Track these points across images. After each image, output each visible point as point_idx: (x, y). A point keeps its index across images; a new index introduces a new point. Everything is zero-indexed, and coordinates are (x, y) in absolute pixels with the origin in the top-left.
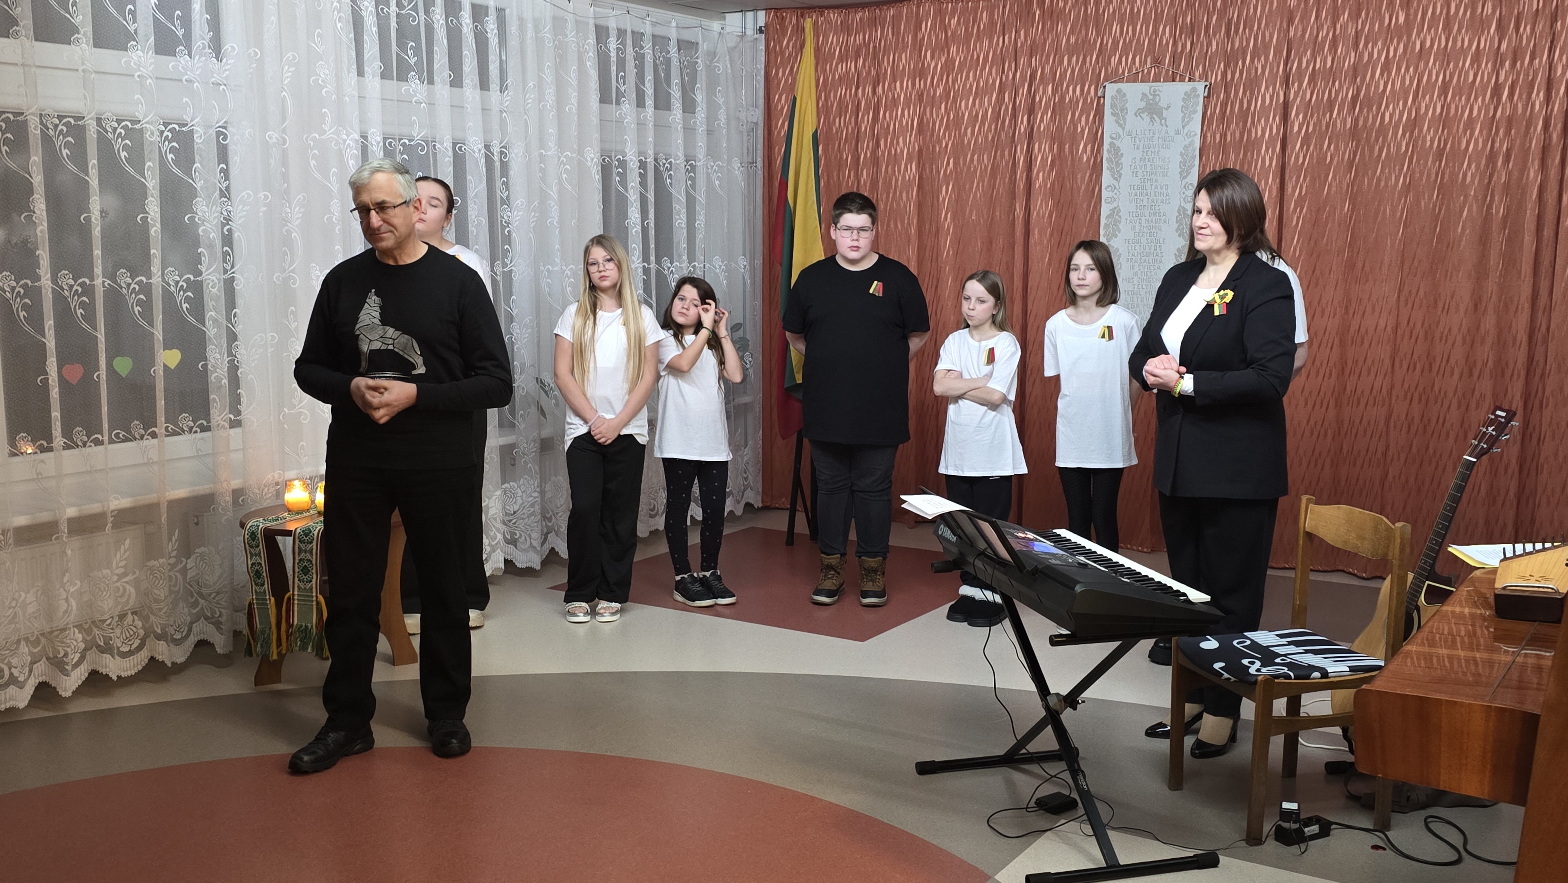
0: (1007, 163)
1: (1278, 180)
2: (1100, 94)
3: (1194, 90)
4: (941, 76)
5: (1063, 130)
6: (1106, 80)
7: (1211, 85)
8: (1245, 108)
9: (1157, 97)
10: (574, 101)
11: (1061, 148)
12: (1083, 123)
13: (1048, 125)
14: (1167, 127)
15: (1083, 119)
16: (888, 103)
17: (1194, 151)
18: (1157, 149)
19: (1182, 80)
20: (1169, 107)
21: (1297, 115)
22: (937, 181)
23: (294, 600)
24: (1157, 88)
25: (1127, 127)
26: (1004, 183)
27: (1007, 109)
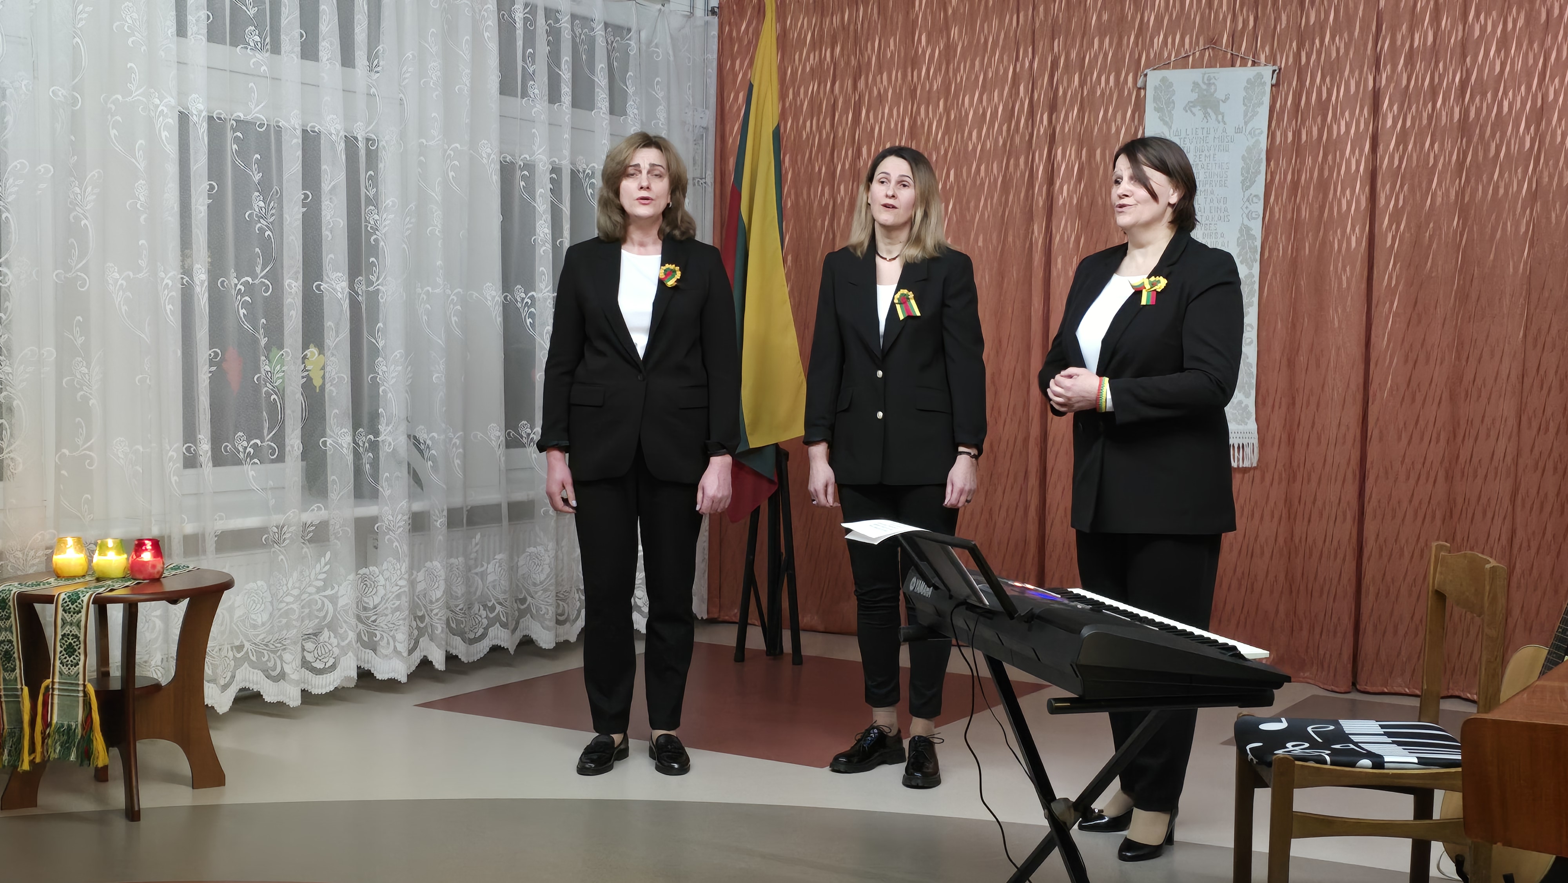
0: (1023, 175)
1: (1367, 189)
2: (1139, 84)
3: (1260, 76)
4: (939, 66)
5: (1092, 132)
6: (1147, 66)
7: (1280, 69)
8: (1324, 98)
9: (1213, 87)
10: (466, 80)
12: (1119, 122)
13: (1075, 124)
14: (1225, 124)
15: (1118, 117)
16: (873, 101)
17: (1260, 153)
18: (1212, 152)
19: (1244, 64)
20: (1227, 98)
21: (1391, 106)
23: (53, 689)
24: (1212, 75)
25: (1174, 128)
26: (1019, 198)
27: (1022, 104)
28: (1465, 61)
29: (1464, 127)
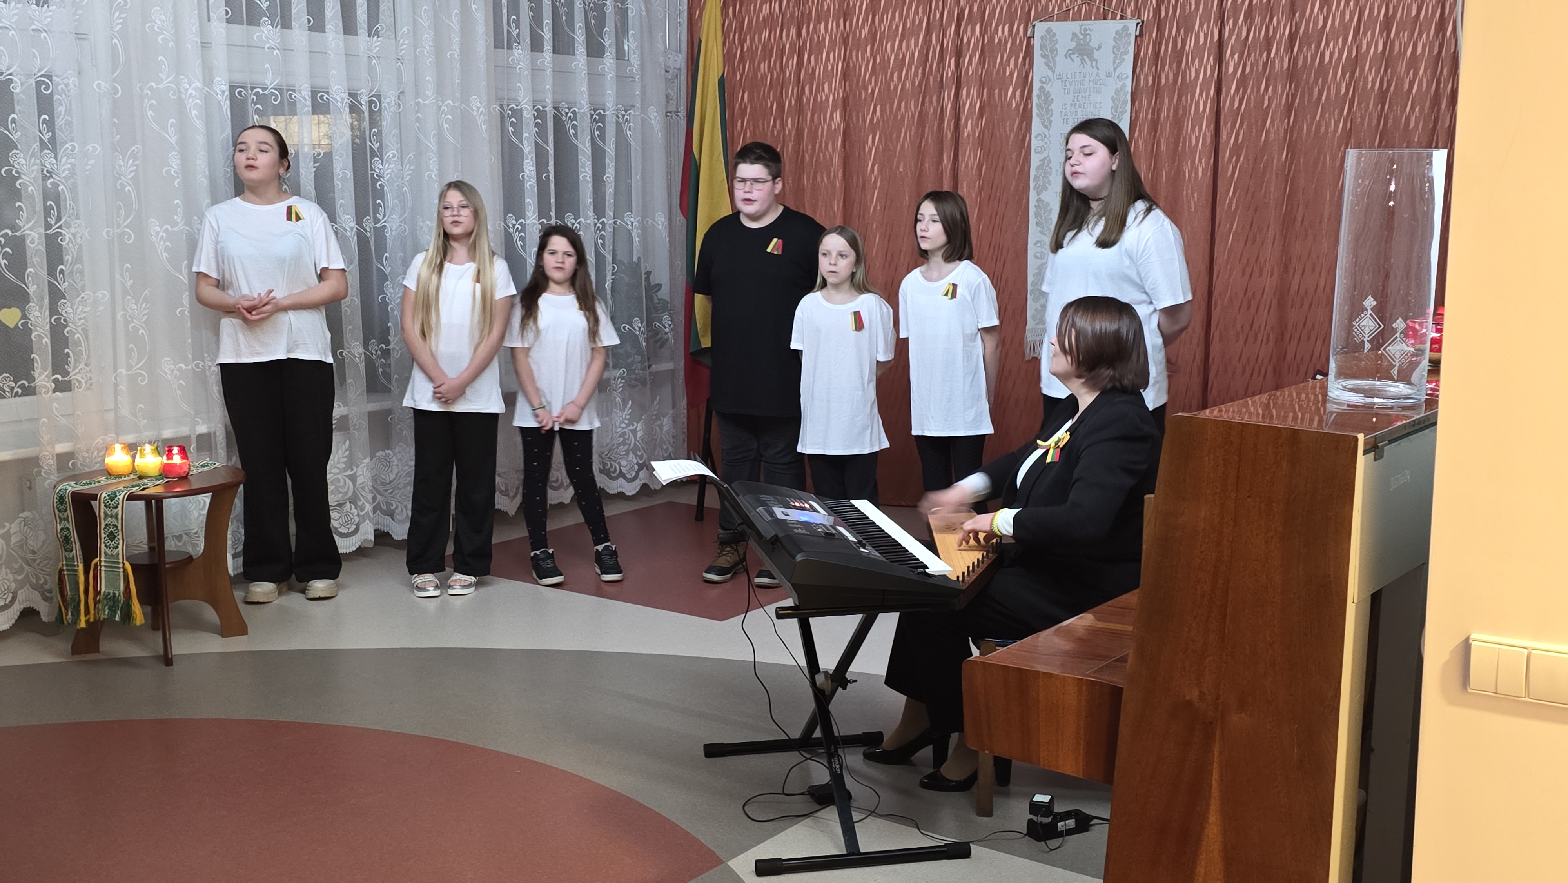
0: (935, 113)
1: (1212, 126)
2: (1029, 34)
3: (1126, 28)
4: (867, 15)
5: (992, 74)
6: (1035, 19)
7: (1143, 22)
8: (1179, 48)
9: (1088, 37)
10: (456, 47)
11: (991, 94)
12: (1012, 65)
13: (977, 68)
14: (1098, 69)
15: (1012, 62)
16: (814, 46)
17: (1126, 95)
18: (1087, 93)
19: (1114, 18)
20: (1100, 47)
21: (1232, 55)
22: (863, 130)
24: (1087, 27)
25: (1057, 72)
26: (932, 132)
27: (934, 52)
28: (1294, 15)
29: (1292, 74)
